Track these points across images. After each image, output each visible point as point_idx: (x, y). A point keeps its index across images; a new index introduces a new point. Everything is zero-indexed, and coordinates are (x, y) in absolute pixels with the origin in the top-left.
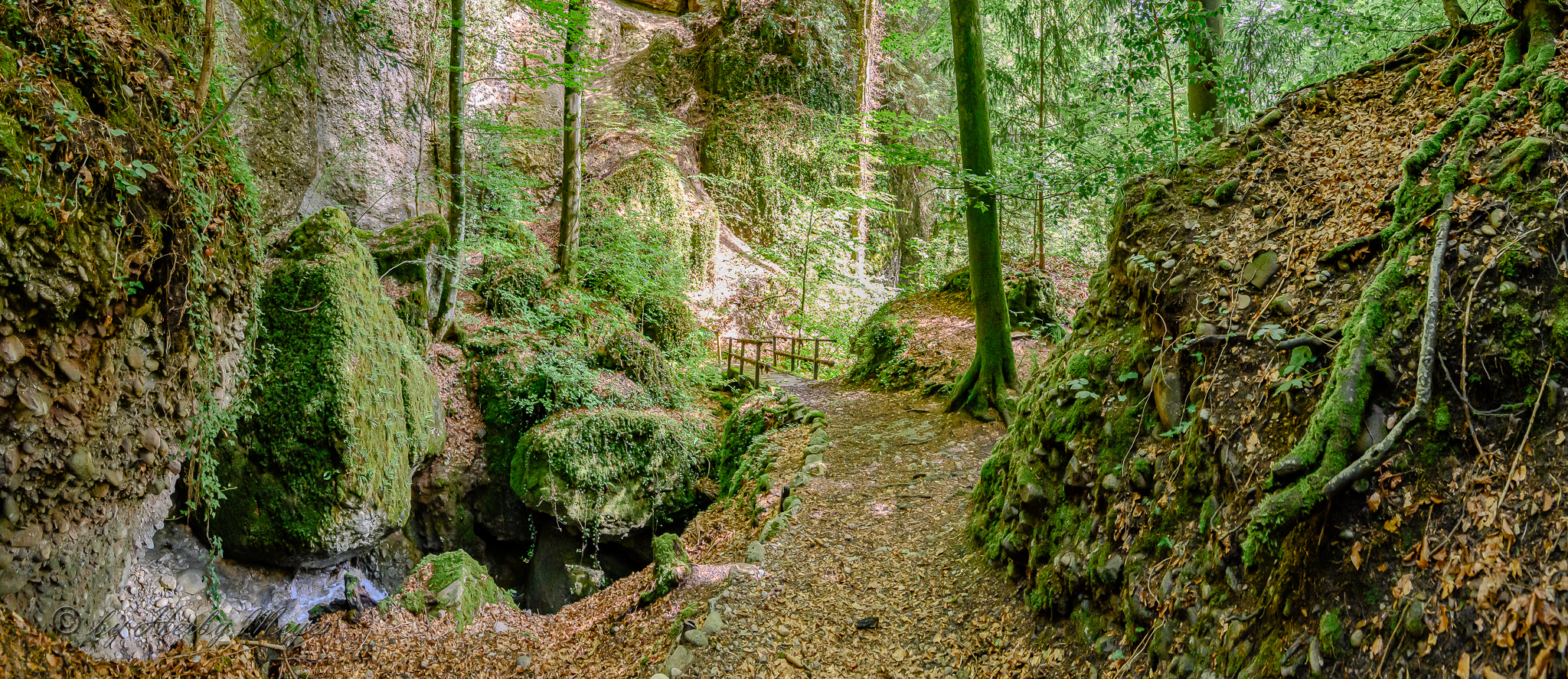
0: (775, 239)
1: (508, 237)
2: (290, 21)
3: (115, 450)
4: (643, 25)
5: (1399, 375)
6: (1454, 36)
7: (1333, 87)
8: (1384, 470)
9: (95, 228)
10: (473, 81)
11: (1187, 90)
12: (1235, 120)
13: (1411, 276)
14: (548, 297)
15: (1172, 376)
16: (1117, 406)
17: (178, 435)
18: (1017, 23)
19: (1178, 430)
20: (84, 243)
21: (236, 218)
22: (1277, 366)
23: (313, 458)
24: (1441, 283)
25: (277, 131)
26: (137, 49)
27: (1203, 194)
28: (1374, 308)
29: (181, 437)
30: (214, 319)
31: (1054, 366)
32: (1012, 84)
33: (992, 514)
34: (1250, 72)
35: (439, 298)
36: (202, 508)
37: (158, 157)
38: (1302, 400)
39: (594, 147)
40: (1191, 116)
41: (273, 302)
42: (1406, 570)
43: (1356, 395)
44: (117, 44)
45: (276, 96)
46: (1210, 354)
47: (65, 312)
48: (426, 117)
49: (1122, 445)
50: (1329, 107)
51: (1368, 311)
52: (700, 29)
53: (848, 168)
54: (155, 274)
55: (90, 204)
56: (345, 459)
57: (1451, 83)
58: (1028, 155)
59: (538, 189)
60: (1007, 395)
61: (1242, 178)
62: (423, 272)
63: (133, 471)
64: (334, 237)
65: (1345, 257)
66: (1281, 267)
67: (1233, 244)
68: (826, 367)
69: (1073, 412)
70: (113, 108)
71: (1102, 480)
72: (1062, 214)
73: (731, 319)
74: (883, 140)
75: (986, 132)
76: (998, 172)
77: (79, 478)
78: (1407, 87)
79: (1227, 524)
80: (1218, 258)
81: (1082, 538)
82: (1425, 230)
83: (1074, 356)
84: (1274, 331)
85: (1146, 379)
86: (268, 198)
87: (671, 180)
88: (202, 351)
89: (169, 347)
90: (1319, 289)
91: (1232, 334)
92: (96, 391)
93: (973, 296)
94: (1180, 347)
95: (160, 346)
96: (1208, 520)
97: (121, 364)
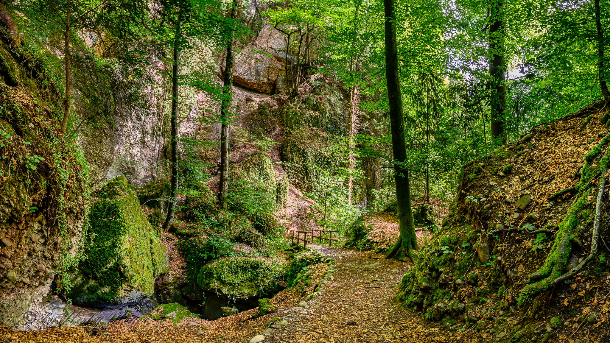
0: (313, 190)
1: (197, 188)
2: (102, 97)
3: (26, 271)
4: (256, 99)
5: (584, 243)
6: (606, 103)
7: (554, 124)
8: (578, 276)
9: (18, 184)
10: (181, 121)
11: (490, 125)
12: (511, 138)
13: (588, 205)
14: (214, 214)
15: (485, 245)
16: (462, 256)
17: (53, 266)
18: (417, 99)
19: (488, 264)
20: (13, 191)
21: (79, 180)
22: (531, 240)
23: (112, 274)
24: (601, 207)
25: (97, 142)
26: (36, 108)
27: (498, 170)
28: (573, 217)
29: (54, 267)
30: (69, 222)
31: (434, 241)
32: (415, 123)
33: (407, 292)
34: (517, 117)
35: (167, 214)
36: (63, 290)
37: (45, 154)
38: (542, 253)
39: (234, 150)
40: (493, 136)
41: (95, 216)
42: (587, 306)
43: (565, 251)
44: (27, 106)
45: (96, 128)
46: (502, 236)
47: (4, 219)
48: (161, 137)
49: (464, 270)
50: (552, 133)
51: (570, 219)
52: (280, 101)
53: (344, 159)
54: (43, 204)
55: (15, 174)
56: (126, 274)
57: (605, 123)
58: (422, 153)
59: (210, 168)
60: (413, 252)
61: (515, 163)
62: (160, 204)
63: (33, 278)
64: (121, 189)
65: (560, 197)
66: (532, 201)
67: (511, 192)
68: (335, 242)
69: (442, 258)
70: (25, 132)
71: (455, 281)
72: (437, 178)
73: (294, 223)
74: (359, 146)
75: (404, 143)
76: (409, 161)
77: (10, 280)
78: (586, 124)
79: (510, 294)
80: (505, 197)
81: (446, 299)
82: (594, 185)
83: (442, 237)
84: (529, 227)
85: (474, 246)
86: (92, 171)
87: (268, 164)
88: (64, 235)
89: (49, 233)
90: (549, 210)
91: (511, 228)
92: (18, 250)
93: (398, 214)
94: (489, 233)
95: (46, 234)
96: (501, 293)
97: (28, 240)
